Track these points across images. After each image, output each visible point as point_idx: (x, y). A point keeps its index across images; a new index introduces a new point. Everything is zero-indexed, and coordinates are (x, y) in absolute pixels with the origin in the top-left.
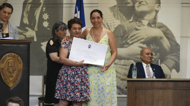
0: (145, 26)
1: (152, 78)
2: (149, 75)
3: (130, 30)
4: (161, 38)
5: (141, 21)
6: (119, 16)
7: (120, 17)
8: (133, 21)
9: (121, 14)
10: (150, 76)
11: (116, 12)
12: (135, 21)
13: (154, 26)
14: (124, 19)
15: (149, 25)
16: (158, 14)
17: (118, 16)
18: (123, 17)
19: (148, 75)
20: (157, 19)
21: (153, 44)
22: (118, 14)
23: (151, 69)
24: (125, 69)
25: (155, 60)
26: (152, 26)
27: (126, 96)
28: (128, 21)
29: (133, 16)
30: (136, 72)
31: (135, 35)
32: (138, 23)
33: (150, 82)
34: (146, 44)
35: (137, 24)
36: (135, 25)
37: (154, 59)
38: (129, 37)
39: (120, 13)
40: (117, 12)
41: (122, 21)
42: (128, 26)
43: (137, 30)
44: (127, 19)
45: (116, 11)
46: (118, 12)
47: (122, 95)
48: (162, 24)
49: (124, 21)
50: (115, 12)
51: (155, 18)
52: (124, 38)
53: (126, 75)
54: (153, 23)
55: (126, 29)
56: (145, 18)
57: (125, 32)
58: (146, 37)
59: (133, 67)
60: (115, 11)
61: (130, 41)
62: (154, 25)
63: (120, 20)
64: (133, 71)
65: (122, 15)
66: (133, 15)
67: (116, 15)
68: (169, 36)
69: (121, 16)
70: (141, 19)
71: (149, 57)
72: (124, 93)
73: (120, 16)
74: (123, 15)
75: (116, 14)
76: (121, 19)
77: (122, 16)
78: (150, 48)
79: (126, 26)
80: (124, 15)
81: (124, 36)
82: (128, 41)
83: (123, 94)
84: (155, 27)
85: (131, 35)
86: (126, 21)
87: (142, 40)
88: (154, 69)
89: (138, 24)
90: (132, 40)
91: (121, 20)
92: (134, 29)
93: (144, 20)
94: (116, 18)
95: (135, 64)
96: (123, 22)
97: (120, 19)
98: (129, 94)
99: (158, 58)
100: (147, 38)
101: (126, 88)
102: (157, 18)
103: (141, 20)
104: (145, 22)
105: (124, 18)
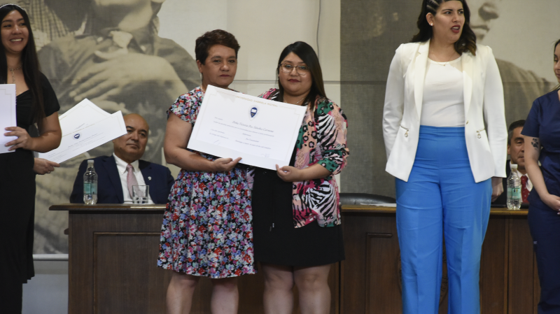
0: (121, 48)
1: (141, 204)
2: (133, 193)
3: (77, 61)
4: (169, 84)
5: (110, 35)
6: (44, 20)
7: (48, 24)
8: (86, 34)
9: (51, 15)
10: (138, 199)
11: (36, 8)
12: (92, 34)
13: (147, 50)
14: (61, 28)
15: (134, 45)
16: (158, 15)
17: (41, 19)
18: (57, 22)
19: (132, 195)
20: (155, 28)
21: (144, 103)
22: (43, 12)
23: (139, 176)
24: (64, 176)
25: (152, 149)
26: (143, 48)
27: (66, 256)
28: (70, 36)
29: (86, 19)
30: (95, 185)
31: (91, 75)
32: (100, 39)
33: (135, 215)
34: (123, 101)
35: (97, 43)
36: (91, 45)
37: (150, 146)
38: (74, 82)
39: (47, 11)
40: (40, 8)
41: (53, 34)
42: (70, 50)
43: (97, 60)
44: (67, 29)
45: (36, 4)
46: (42, 9)
47: (53, 253)
48: (171, 42)
49: (59, 36)
50: (32, 8)
51: (151, 26)
52: (61, 84)
53: (65, 194)
54: (145, 41)
55: (66, 58)
56: (122, 25)
57: (62, 67)
58: (125, 82)
59: (87, 172)
60: (34, 6)
61: (78, 94)
62: (149, 45)
63: (49, 31)
64: (86, 182)
65: (54, 17)
66: (86, 16)
67: (35, 17)
68: (191, 79)
69: (52, 18)
70: (109, 29)
71: (130, 138)
72: (59, 249)
73: (47, 20)
74: (55, 15)
75: (37, 15)
76: (51, 29)
77: (55, 20)
78: (137, 113)
79: (64, 49)
80: (61, 17)
81: (60, 80)
82: (72, 94)
83: (57, 251)
84: (152, 52)
85: (79, 77)
86: (67, 33)
87: (113, 92)
88: (150, 178)
89: (101, 42)
90: (84, 90)
91: (51, 33)
92: (88, 59)
93: (118, 30)
94: (37, 26)
95: (92, 161)
96: (57, 37)
97: (46, 30)
98: (73, 249)
99: (159, 145)
100: (128, 85)
101: (66, 232)
102: (156, 25)
103: (109, 31)
104: (122, 38)
105: (58, 26)
